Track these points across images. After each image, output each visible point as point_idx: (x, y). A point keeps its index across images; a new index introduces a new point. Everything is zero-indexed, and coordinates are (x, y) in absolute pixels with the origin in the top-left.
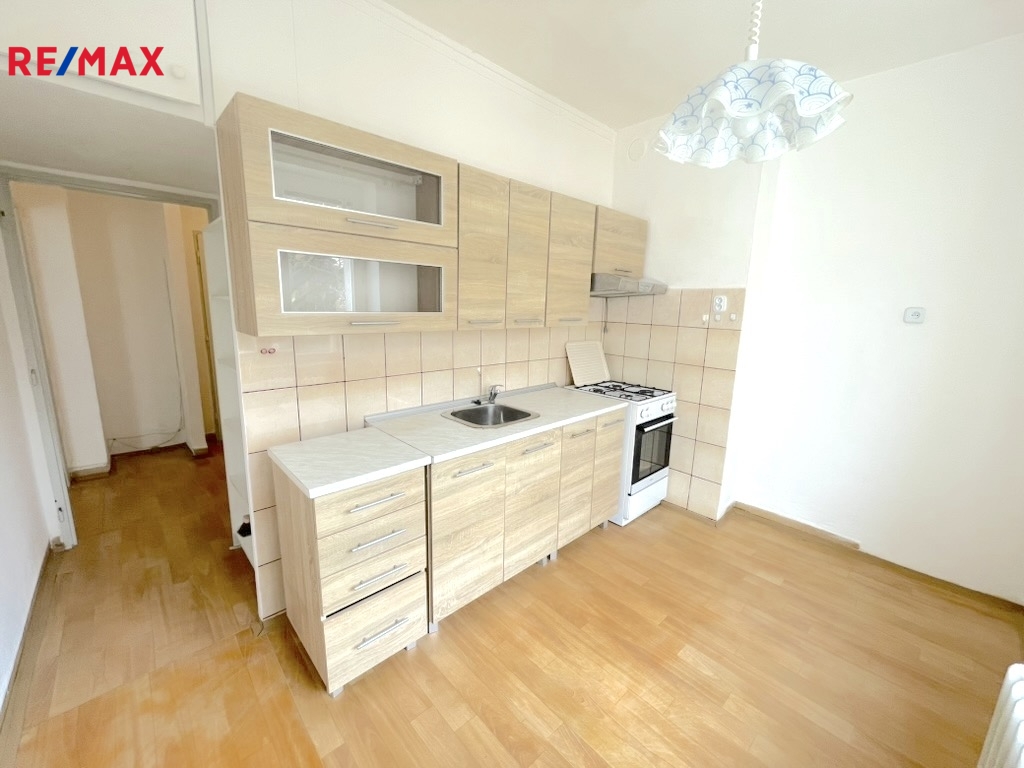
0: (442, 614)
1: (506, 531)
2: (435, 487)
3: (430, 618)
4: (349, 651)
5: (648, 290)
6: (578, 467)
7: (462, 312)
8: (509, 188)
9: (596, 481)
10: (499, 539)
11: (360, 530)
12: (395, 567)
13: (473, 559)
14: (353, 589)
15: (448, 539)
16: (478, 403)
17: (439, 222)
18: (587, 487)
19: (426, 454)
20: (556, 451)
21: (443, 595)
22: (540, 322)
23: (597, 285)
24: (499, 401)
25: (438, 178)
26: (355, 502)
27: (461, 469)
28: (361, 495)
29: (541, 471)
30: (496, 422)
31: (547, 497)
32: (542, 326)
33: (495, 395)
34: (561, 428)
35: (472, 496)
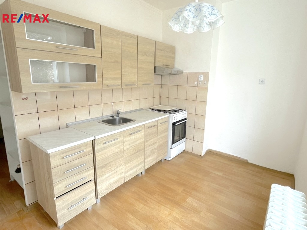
0: (101, 195)
1: (125, 163)
2: (96, 148)
3: (96, 197)
4: (66, 210)
5: (176, 73)
6: (151, 139)
7: (104, 82)
8: (121, 34)
9: (158, 144)
10: (122, 167)
11: (68, 165)
12: (82, 178)
13: (112, 174)
14: (66, 187)
15: (102, 167)
16: (112, 117)
17: (94, 48)
18: (155, 146)
19: (92, 136)
20: (142, 133)
21: (101, 188)
22: (135, 85)
23: (156, 71)
24: (120, 116)
25: (93, 31)
26: (65, 154)
27: (106, 141)
28: (68, 152)
29: (137, 141)
30: (120, 123)
31: (140, 150)
32: (136, 87)
33: (119, 113)
34: (144, 125)
35: (111, 151)
